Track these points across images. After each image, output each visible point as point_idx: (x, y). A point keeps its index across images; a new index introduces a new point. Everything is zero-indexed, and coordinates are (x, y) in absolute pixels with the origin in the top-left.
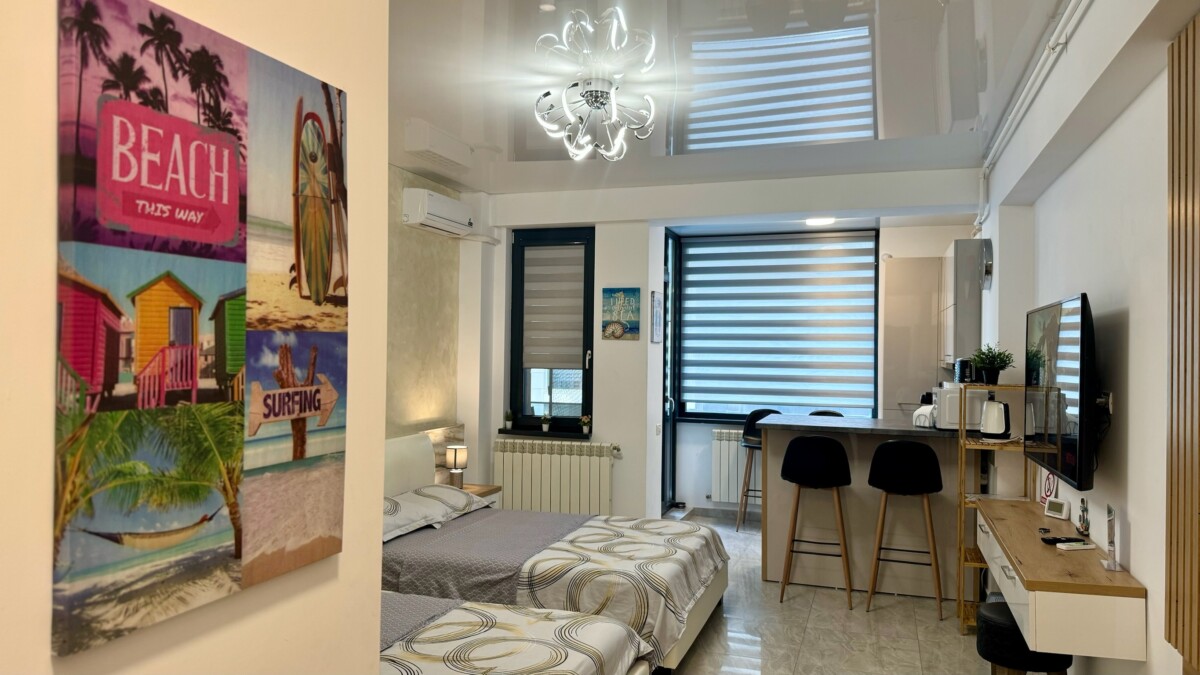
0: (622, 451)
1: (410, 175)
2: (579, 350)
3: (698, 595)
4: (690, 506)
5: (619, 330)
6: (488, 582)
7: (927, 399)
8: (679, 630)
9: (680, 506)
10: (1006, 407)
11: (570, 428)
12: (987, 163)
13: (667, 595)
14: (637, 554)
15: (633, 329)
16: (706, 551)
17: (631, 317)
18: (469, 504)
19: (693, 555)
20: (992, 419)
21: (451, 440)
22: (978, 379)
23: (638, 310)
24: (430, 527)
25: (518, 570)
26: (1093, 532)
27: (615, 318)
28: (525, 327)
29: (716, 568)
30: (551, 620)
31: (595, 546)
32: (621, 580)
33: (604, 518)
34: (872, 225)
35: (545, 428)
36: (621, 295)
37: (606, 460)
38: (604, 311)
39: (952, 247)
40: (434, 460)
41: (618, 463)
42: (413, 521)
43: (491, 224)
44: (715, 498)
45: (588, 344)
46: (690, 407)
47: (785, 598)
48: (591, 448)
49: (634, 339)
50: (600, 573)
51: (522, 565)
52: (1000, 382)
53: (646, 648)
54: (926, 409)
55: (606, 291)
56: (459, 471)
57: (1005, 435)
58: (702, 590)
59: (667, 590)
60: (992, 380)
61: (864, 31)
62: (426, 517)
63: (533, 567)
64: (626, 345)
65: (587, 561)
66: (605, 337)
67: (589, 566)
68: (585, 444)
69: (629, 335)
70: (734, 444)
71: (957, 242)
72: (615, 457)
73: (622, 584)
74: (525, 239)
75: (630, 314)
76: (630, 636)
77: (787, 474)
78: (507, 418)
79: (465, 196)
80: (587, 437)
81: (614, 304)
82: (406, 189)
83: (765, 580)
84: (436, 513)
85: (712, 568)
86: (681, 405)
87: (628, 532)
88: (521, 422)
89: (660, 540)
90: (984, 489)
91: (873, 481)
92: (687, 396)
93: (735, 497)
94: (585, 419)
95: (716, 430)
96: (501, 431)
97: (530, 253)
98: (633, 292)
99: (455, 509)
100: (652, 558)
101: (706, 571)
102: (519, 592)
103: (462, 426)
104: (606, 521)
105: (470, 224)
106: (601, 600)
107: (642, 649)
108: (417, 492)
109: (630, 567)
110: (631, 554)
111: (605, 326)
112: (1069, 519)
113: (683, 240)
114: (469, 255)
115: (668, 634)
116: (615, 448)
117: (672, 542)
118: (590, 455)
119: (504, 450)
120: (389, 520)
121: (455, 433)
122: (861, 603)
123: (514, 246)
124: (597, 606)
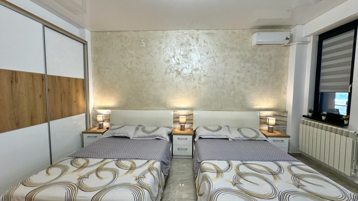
21: (276, 116)
24: (228, 139)
25: (201, 162)
33: (296, 163)
35: (324, 118)
37: (350, 139)
40: (258, 120)
56: (272, 126)
62: (227, 136)
78: (310, 111)
82: (253, 35)
84: (232, 136)
94: (346, 117)
96: (305, 116)
97: (325, 42)
99: (246, 137)
103: (287, 112)
104: (293, 165)
108: (239, 128)
114: (292, 51)
118: (341, 134)
119: (303, 124)
120: (211, 133)
121: (281, 114)
123: (319, 42)
124: (202, 193)
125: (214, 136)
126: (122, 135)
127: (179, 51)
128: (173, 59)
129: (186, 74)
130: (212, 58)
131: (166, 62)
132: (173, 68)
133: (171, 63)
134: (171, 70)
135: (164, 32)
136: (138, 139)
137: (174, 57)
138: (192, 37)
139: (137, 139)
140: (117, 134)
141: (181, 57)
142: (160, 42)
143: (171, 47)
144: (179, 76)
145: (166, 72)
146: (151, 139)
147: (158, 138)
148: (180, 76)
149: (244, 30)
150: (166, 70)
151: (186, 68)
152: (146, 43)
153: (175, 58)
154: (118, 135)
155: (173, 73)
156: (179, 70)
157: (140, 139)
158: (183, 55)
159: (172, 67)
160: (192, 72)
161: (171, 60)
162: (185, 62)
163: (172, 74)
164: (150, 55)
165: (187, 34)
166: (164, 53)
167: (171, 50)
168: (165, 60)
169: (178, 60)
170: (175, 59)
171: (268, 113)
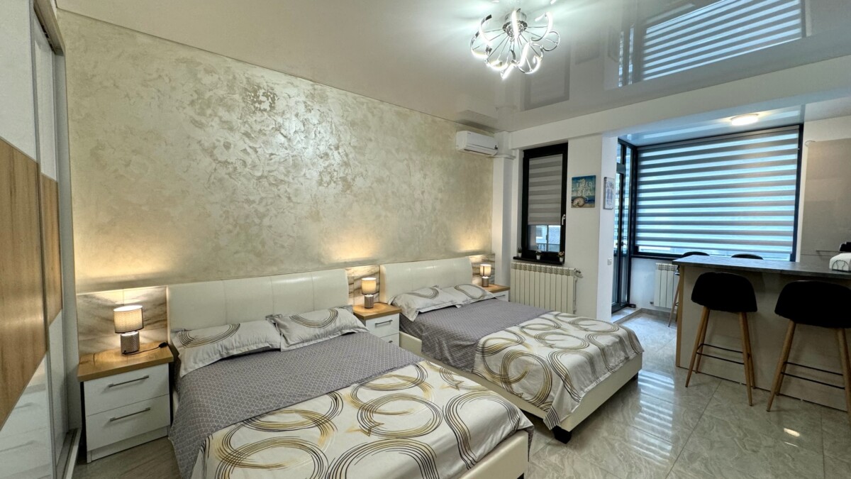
0: (582, 273)
1: (461, 125)
2: (559, 214)
3: (602, 379)
4: (639, 306)
5: (582, 202)
6: (461, 345)
8: (573, 407)
9: (629, 305)
11: (552, 259)
13: (566, 379)
14: (558, 344)
15: (590, 201)
16: (619, 346)
17: (589, 193)
18: (483, 296)
19: (603, 349)
21: (485, 261)
23: (594, 189)
24: (454, 306)
25: (477, 342)
27: (579, 195)
28: (529, 202)
29: (627, 358)
31: (534, 333)
32: (535, 362)
33: (556, 313)
34: (798, 121)
35: (538, 257)
36: (583, 181)
37: (571, 278)
40: (471, 271)
41: (579, 280)
42: (444, 303)
43: (510, 148)
44: (656, 304)
45: (563, 211)
46: (641, 249)
47: (690, 384)
48: (562, 270)
49: (591, 207)
50: (522, 354)
51: (480, 339)
54: (847, 256)
55: (573, 179)
56: (487, 277)
58: (608, 375)
59: (567, 376)
62: (452, 301)
63: (485, 342)
64: (586, 211)
65: (521, 344)
66: (573, 206)
67: (520, 348)
68: (560, 268)
69: (588, 205)
70: (671, 273)
72: (577, 276)
73: (536, 365)
74: (530, 154)
75: (589, 192)
78: (519, 251)
79: (497, 135)
80: (561, 264)
82: (458, 133)
83: (678, 365)
84: (459, 299)
85: (622, 358)
86: (636, 248)
87: (565, 326)
88: (527, 253)
89: (583, 334)
91: (780, 312)
92: (639, 243)
93: (668, 305)
94: (560, 254)
95: (658, 263)
96: (515, 258)
97: (532, 162)
98: (592, 178)
99: (473, 298)
100: (566, 349)
101: (615, 361)
102: (477, 355)
103: (494, 255)
104: (556, 315)
105: (496, 148)
106: (522, 372)
107: (521, 424)
108: (456, 288)
109: (546, 353)
110: (555, 343)
111: (573, 200)
113: (639, 149)
114: (498, 165)
115: (565, 407)
116: (577, 271)
117: (591, 338)
118: (562, 274)
119: (516, 268)
120: (429, 301)
121: (489, 257)
122: (763, 401)
123: (524, 159)
124: (519, 376)
125: (435, 305)
126: (254, 348)
127: (348, 137)
128: (336, 153)
129: (360, 188)
130: (405, 162)
131: (321, 158)
132: (335, 174)
133: (333, 162)
134: (331, 177)
135: (316, 87)
136: (301, 345)
137: (337, 148)
138: (372, 113)
139: (298, 346)
140: (237, 348)
141: (352, 150)
142: (306, 107)
143: (331, 125)
144: (348, 192)
145: (322, 180)
146: (331, 337)
147: (348, 331)
148: (351, 192)
149: (447, 120)
150: (320, 175)
151: (362, 176)
152: (270, 100)
153: (340, 150)
154: (244, 351)
155: (337, 184)
156: (349, 178)
157: (306, 344)
158: (355, 147)
159: (335, 171)
160: (372, 184)
161: (330, 154)
162: (360, 162)
163: (333, 185)
164: (282, 134)
165: (363, 104)
166: (315, 135)
167: (332, 132)
168: (318, 153)
169: (347, 155)
170: (339, 153)
171: (477, 258)
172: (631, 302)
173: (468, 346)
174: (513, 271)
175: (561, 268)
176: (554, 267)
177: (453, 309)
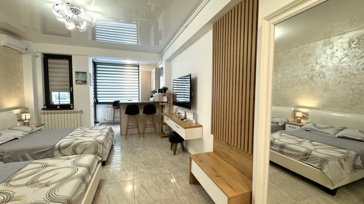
0: (83, 111)
2: (69, 87)
3: (109, 142)
4: (100, 122)
5: (81, 82)
7: (152, 97)
8: (107, 151)
9: (98, 122)
10: (168, 97)
11: (67, 107)
12: (162, 53)
13: (103, 144)
14: (92, 136)
15: (85, 82)
16: (109, 131)
18: (33, 130)
19: (107, 133)
20: (165, 99)
22: (162, 92)
23: (86, 77)
24: (17, 138)
25: (54, 146)
26: (187, 117)
27: (79, 79)
28: (49, 81)
29: (112, 135)
30: (69, 159)
31: (79, 135)
32: (89, 143)
34: (138, 64)
35: (58, 107)
36: (81, 73)
37: (79, 114)
38: (76, 77)
39: (154, 69)
40: (16, 119)
41: (82, 114)
42: (8, 138)
43: (34, 51)
44: (106, 120)
45: (71, 85)
46: (99, 101)
47: (127, 138)
49: (85, 85)
50: (82, 142)
51: (55, 144)
52: (166, 93)
53: (100, 159)
54: (152, 98)
55: (76, 72)
56: (28, 121)
57: (167, 102)
58: (110, 141)
59: (103, 143)
60: (165, 92)
61: (135, 26)
62: (14, 136)
63: (59, 145)
64: (83, 86)
65: (78, 140)
66: (76, 84)
67: (79, 141)
69: (84, 84)
70: (110, 108)
71: (156, 68)
72: (81, 113)
73: (90, 144)
74: (47, 57)
75: (84, 78)
76: (96, 157)
77: (126, 113)
80: (72, 109)
81: (79, 76)
83: (121, 135)
84: (19, 134)
86: (97, 101)
87: (88, 131)
88: (49, 106)
89: (98, 131)
90: (162, 112)
91: (144, 113)
92: (98, 99)
93: (111, 119)
95: (106, 105)
97: (50, 61)
98: (85, 73)
100: (97, 136)
101: (110, 136)
102: (55, 152)
103: (28, 108)
104: (81, 129)
105: (26, 49)
106: (83, 149)
108: (10, 129)
109: (92, 139)
110: (91, 136)
111: (76, 81)
112: (181, 115)
113: (96, 63)
115: (104, 153)
116: (81, 111)
117: (101, 131)
118: (74, 113)
119: (44, 114)
121: (25, 110)
122: (142, 136)
123: (44, 58)
124: (82, 151)
171: (17, 111)
172: (97, 121)
173: (48, 150)
174: (42, 116)
175: (73, 110)
176: (69, 111)
177: (17, 140)
